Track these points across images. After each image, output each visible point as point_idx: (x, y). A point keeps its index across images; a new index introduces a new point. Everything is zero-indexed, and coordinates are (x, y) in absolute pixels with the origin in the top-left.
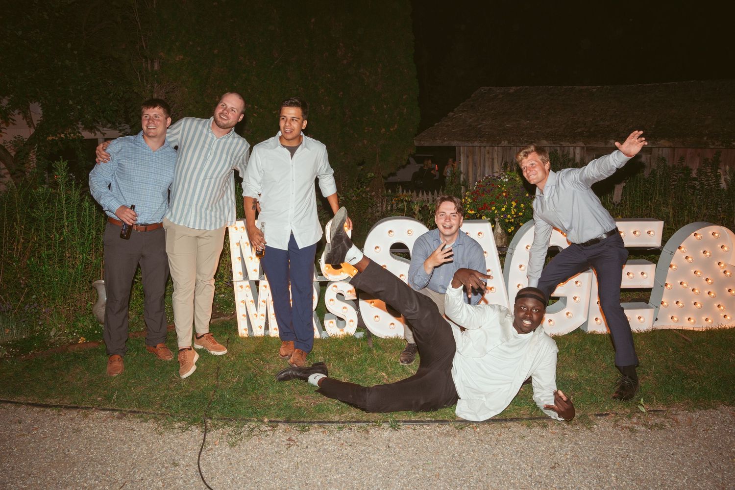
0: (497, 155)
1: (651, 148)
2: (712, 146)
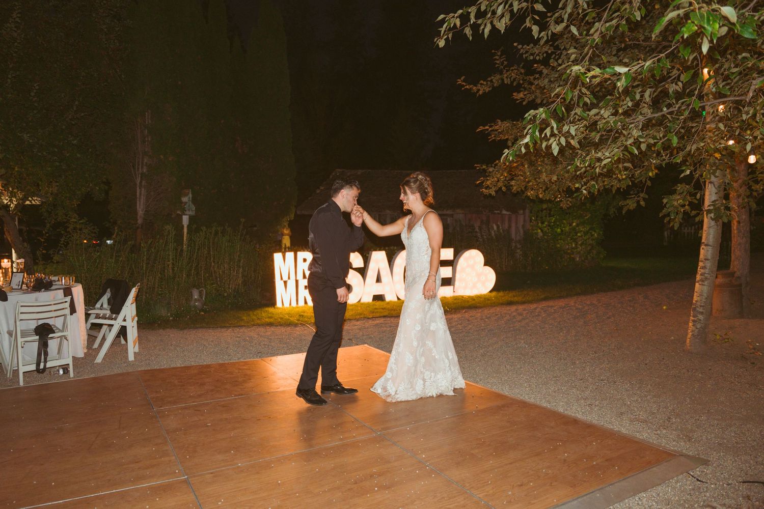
1: (453, 214)
2: (484, 213)
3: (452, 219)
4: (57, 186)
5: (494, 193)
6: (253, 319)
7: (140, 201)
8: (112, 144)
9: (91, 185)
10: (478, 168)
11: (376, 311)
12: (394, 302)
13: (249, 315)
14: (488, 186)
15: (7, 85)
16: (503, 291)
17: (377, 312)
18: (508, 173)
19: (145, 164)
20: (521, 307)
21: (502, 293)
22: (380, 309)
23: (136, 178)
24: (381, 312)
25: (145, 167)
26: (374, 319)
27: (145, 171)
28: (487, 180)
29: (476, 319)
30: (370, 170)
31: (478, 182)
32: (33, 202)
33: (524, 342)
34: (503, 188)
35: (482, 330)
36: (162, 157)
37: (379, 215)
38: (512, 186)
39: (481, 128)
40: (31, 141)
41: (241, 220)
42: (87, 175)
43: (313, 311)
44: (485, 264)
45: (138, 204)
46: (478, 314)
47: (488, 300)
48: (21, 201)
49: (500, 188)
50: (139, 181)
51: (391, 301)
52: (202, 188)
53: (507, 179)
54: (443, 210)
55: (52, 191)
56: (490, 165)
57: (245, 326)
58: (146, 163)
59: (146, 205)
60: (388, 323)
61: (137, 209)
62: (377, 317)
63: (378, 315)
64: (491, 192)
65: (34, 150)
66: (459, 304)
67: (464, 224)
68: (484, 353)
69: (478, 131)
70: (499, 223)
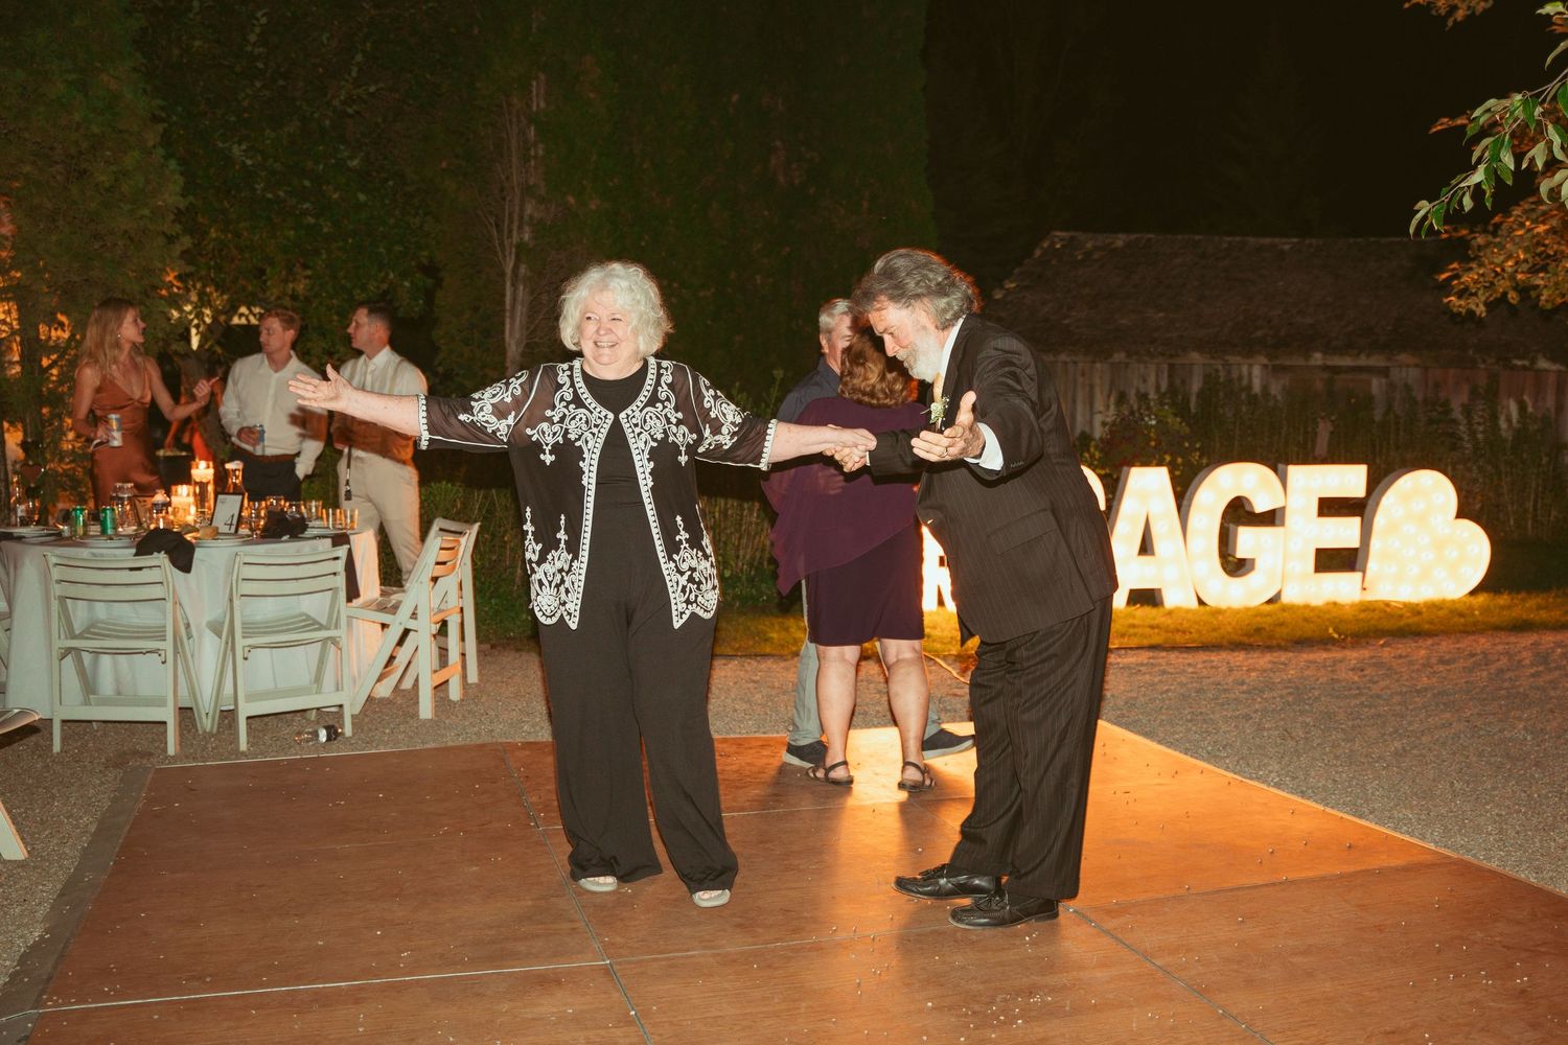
0: (1101, 378)
1: (1387, 368)
2: (1483, 366)
3: (1384, 381)
4: (307, 277)
5: (1482, 308)
6: (795, 639)
7: (513, 318)
8: (444, 165)
9: (392, 276)
10: (1445, 236)
11: (1132, 631)
12: (1188, 611)
13: (787, 630)
14: (1466, 289)
15: (191, 16)
16: (1510, 593)
17: (1135, 635)
18: (1526, 250)
19: (526, 218)
20: (1549, 639)
21: (1506, 597)
22: (1143, 626)
23: (505, 256)
24: (1143, 636)
25: (527, 228)
26: (1123, 652)
27: (526, 237)
28: (1471, 269)
29: (1411, 663)
30: (1151, 236)
31: (1444, 276)
32: (252, 318)
33: (1525, 728)
34: (1513, 297)
35: (1418, 691)
36: (571, 200)
37: (1171, 367)
38: (1537, 287)
39: (1444, 123)
40: (249, 162)
41: (775, 372)
42: (382, 250)
43: (957, 626)
44: (1460, 515)
45: (508, 326)
46: (1420, 651)
47: (1461, 615)
48: (222, 318)
49: (1505, 294)
50: (511, 265)
51: (1179, 609)
52: (675, 285)
53: (1525, 267)
54: (1358, 355)
55: (293, 290)
56: (1479, 229)
57: (772, 656)
58: (531, 217)
59: (528, 328)
60: (1160, 665)
61: (503, 339)
62: (1131, 649)
63: (1134, 642)
64: (1473, 307)
65: (257, 186)
66: (1372, 622)
67: (1420, 398)
68: (1404, 748)
69: (1434, 130)
70: (1526, 398)
